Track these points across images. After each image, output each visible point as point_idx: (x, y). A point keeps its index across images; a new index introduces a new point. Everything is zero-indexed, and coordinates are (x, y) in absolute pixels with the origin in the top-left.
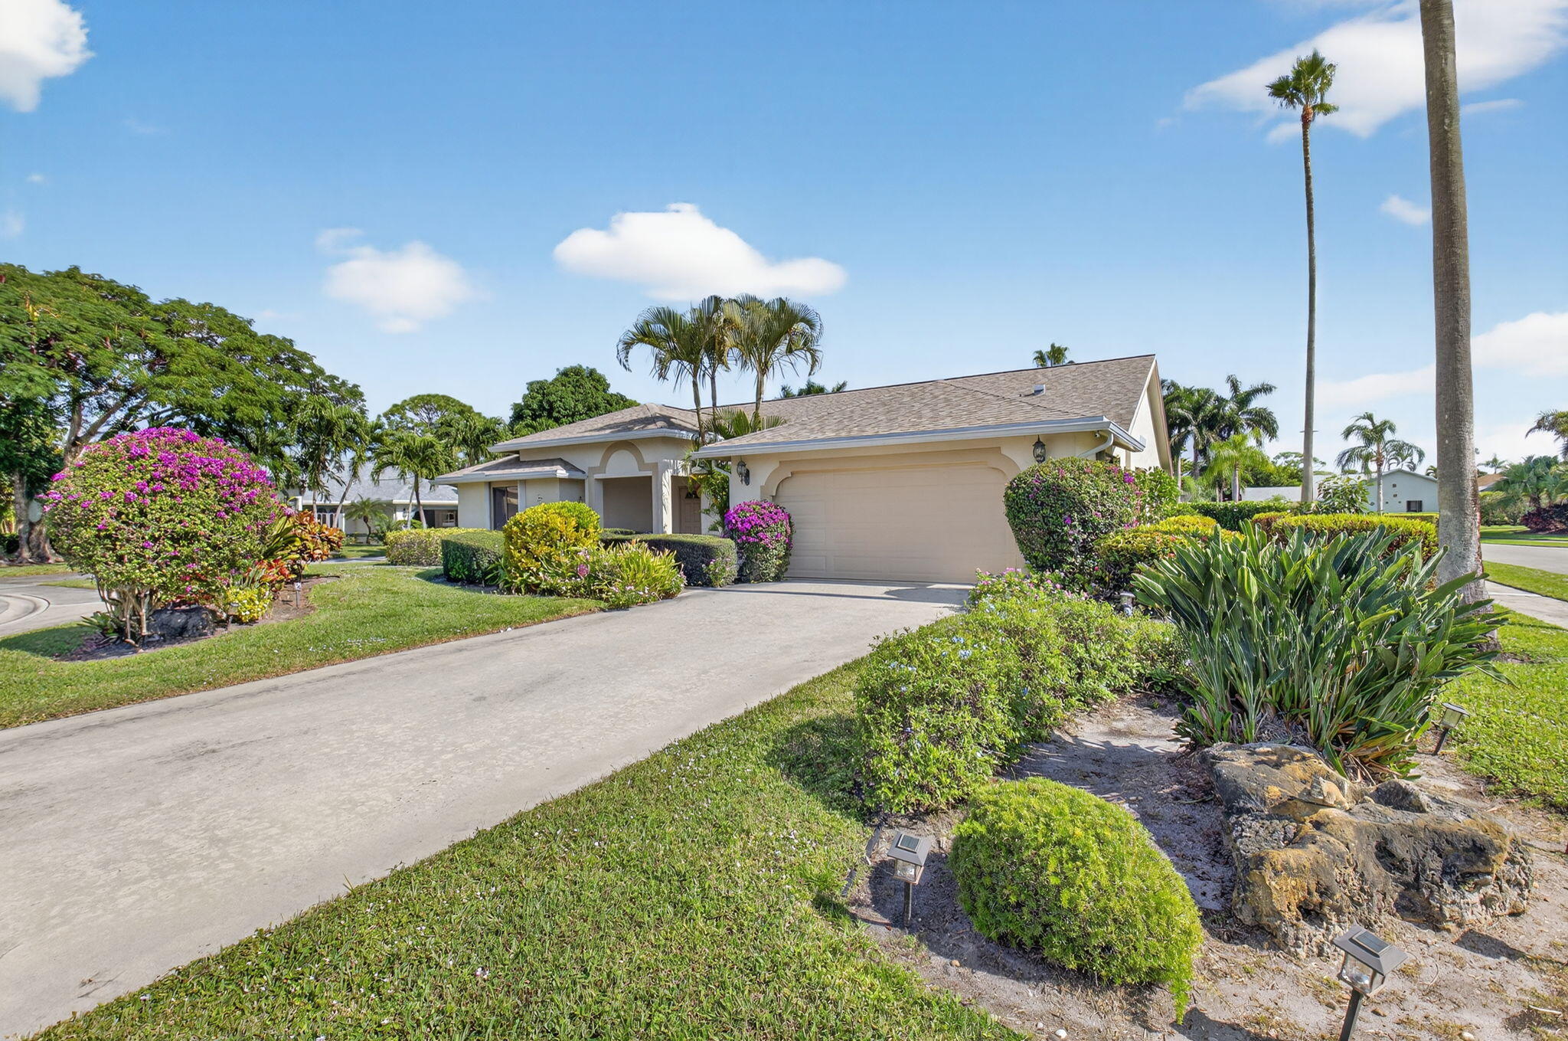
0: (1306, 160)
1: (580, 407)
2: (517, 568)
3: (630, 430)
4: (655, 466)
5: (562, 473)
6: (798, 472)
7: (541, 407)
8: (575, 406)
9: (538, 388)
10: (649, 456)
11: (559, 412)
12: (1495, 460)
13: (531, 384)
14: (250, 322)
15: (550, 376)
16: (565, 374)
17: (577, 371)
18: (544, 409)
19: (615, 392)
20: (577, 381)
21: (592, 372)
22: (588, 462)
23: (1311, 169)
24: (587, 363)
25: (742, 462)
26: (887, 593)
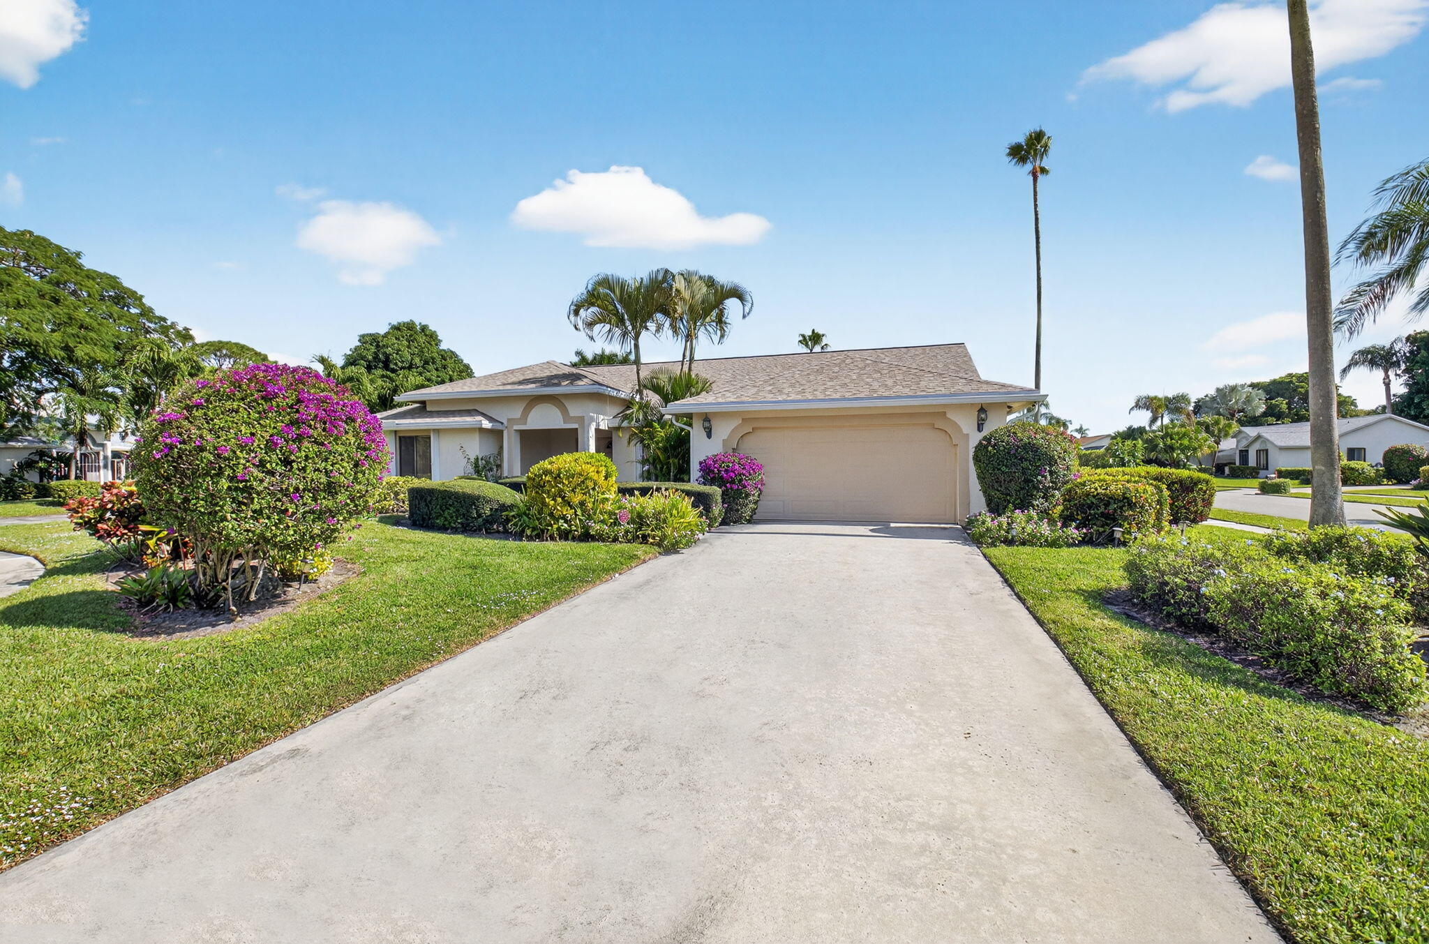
0: (1036, 206)
1: (417, 360)
2: (551, 515)
3: (558, 385)
4: (581, 420)
5: (486, 424)
6: (760, 428)
7: (376, 357)
8: (412, 359)
9: (371, 340)
10: (575, 410)
11: (396, 364)
12: (1081, 428)
13: (363, 336)
14: (78, 255)
15: (382, 329)
16: (397, 328)
17: (410, 326)
18: (380, 360)
19: (445, 348)
20: (411, 336)
21: (424, 328)
22: (507, 414)
23: (1039, 213)
24: (419, 320)
25: (707, 419)
26: (871, 530)
